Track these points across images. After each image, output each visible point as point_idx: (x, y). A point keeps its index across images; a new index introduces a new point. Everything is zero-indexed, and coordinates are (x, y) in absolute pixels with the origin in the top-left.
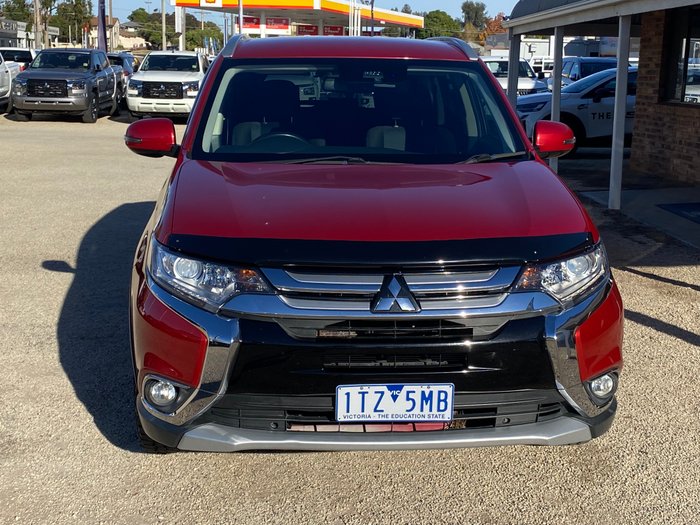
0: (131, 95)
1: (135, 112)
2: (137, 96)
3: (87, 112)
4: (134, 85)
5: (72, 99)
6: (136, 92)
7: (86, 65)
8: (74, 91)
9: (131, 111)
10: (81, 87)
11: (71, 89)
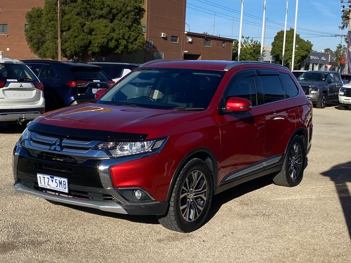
0: (341, 95)
1: (342, 104)
2: (344, 95)
3: (318, 103)
4: (343, 90)
5: (311, 96)
6: (343, 94)
7: (324, 79)
8: (312, 92)
9: (340, 103)
10: (316, 90)
11: (311, 90)
